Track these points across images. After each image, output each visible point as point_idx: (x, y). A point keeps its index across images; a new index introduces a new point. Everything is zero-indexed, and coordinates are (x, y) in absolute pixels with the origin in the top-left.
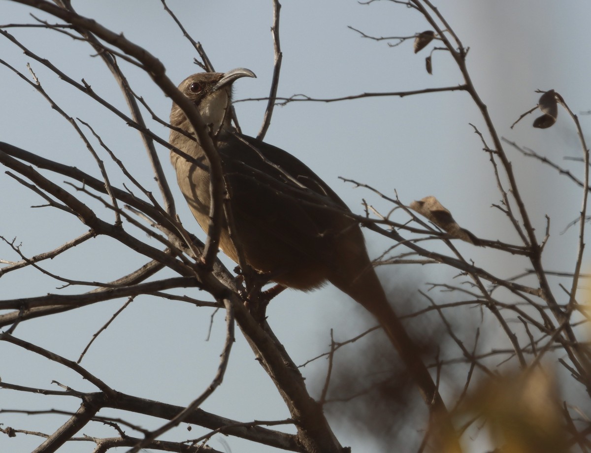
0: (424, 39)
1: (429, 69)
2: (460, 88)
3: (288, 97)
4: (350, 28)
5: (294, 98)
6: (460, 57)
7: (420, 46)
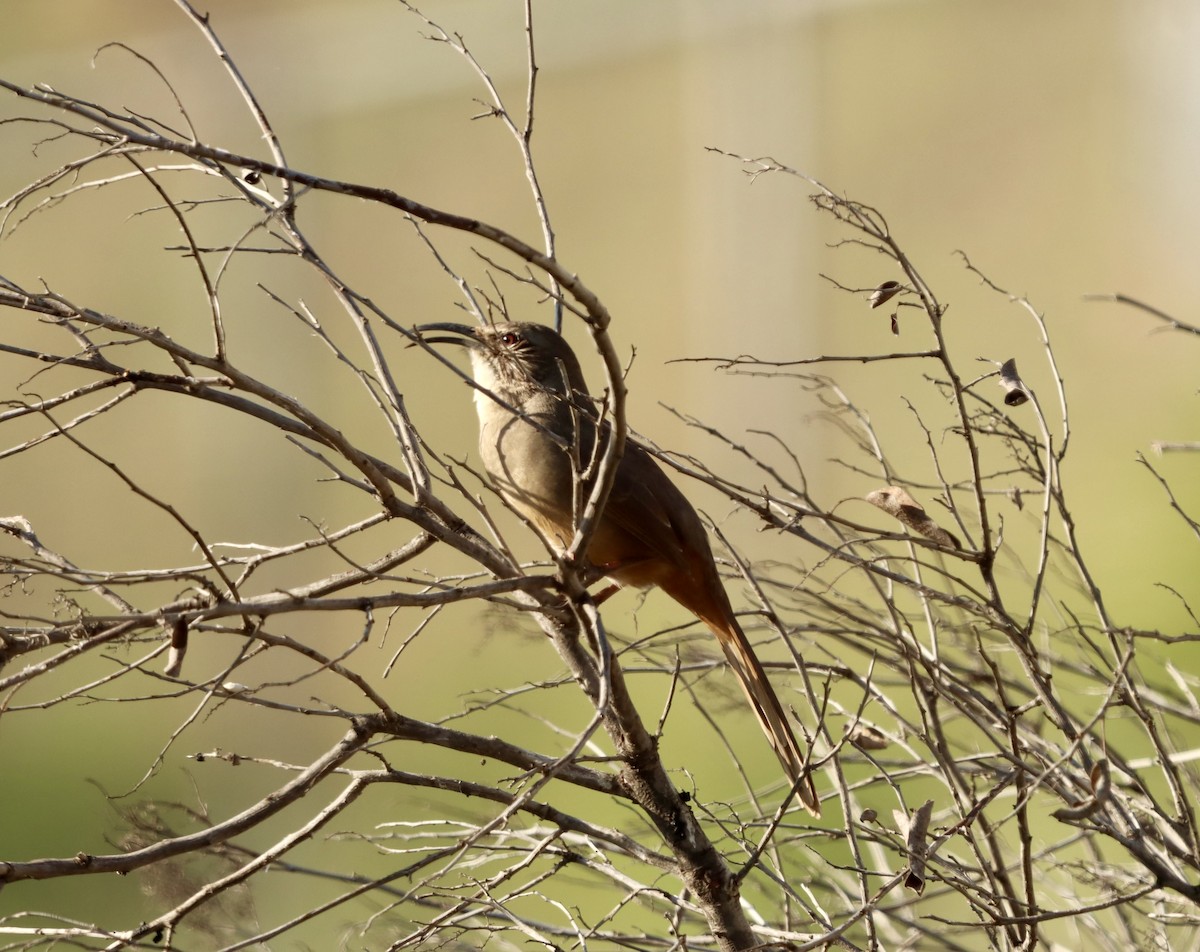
0: (888, 290)
1: (895, 329)
2: (932, 354)
3: (733, 359)
4: (823, 276)
5: (739, 360)
6: (936, 315)
7: (881, 300)
